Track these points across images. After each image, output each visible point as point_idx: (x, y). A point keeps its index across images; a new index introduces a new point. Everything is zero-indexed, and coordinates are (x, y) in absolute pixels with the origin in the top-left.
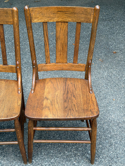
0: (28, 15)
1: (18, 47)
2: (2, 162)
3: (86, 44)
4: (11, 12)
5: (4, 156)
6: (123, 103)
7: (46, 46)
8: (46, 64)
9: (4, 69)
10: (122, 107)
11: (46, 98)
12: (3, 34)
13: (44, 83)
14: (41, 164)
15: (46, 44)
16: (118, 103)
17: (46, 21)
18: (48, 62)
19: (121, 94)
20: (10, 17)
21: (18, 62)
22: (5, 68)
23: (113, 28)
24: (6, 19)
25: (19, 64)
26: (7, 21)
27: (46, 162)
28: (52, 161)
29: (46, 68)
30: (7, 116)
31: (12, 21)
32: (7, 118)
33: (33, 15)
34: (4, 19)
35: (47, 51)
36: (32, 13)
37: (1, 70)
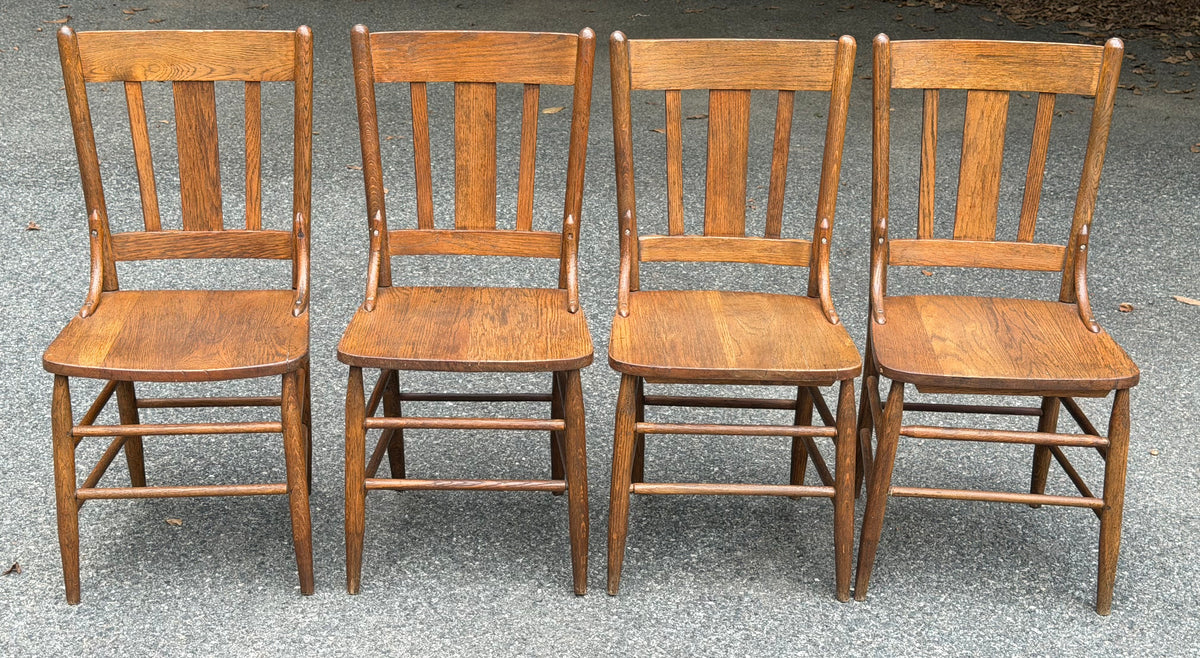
0: (885, 61)
1: (835, 166)
2: (751, 592)
3: (985, 276)
4: (832, 51)
6: (1192, 465)
7: (925, 171)
8: (918, 238)
9: (766, 250)
10: (1190, 475)
11: (934, 336)
12: (787, 126)
13: (913, 306)
14: (903, 604)
15: (927, 166)
16: (1173, 464)
17: (937, 86)
18: (927, 234)
19: (1180, 437)
20: (826, 68)
21: (825, 220)
22: (771, 249)
23: (1101, 224)
24: (811, 73)
25: (829, 228)
26: (813, 79)
27: (919, 601)
28: (942, 599)
29: (916, 253)
31: (831, 78)
33: (899, 63)
34: (805, 73)
35: (925, 189)
36: (895, 58)
37: (754, 257)
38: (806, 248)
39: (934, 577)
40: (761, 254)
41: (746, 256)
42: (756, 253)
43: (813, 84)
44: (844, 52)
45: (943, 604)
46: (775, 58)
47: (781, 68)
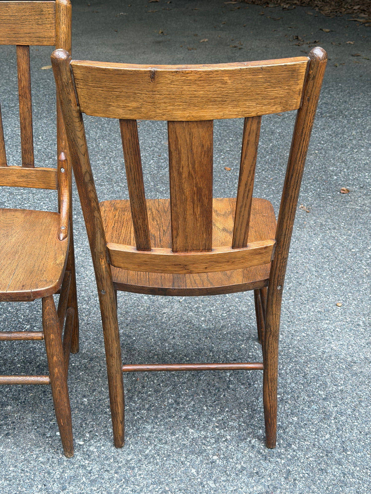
3: (263, 170)
4: (51, 11)
5: (7, 434)
6: (364, 315)
12: (27, 75)
14: (115, 459)
16: (351, 314)
19: (360, 291)
20: (48, 26)
21: (63, 154)
24: (38, 31)
25: (66, 160)
26: (41, 35)
27: (128, 454)
28: (147, 452)
30: (23, 286)
31: (53, 34)
32: (22, 289)
34: (33, 31)
37: (15, 182)
38: (53, 175)
39: (149, 427)
40: (21, 180)
41: (8, 181)
42: (16, 179)
43: (41, 39)
44: (59, 11)
45: (146, 456)
46: (8, 17)
47: (14, 26)
